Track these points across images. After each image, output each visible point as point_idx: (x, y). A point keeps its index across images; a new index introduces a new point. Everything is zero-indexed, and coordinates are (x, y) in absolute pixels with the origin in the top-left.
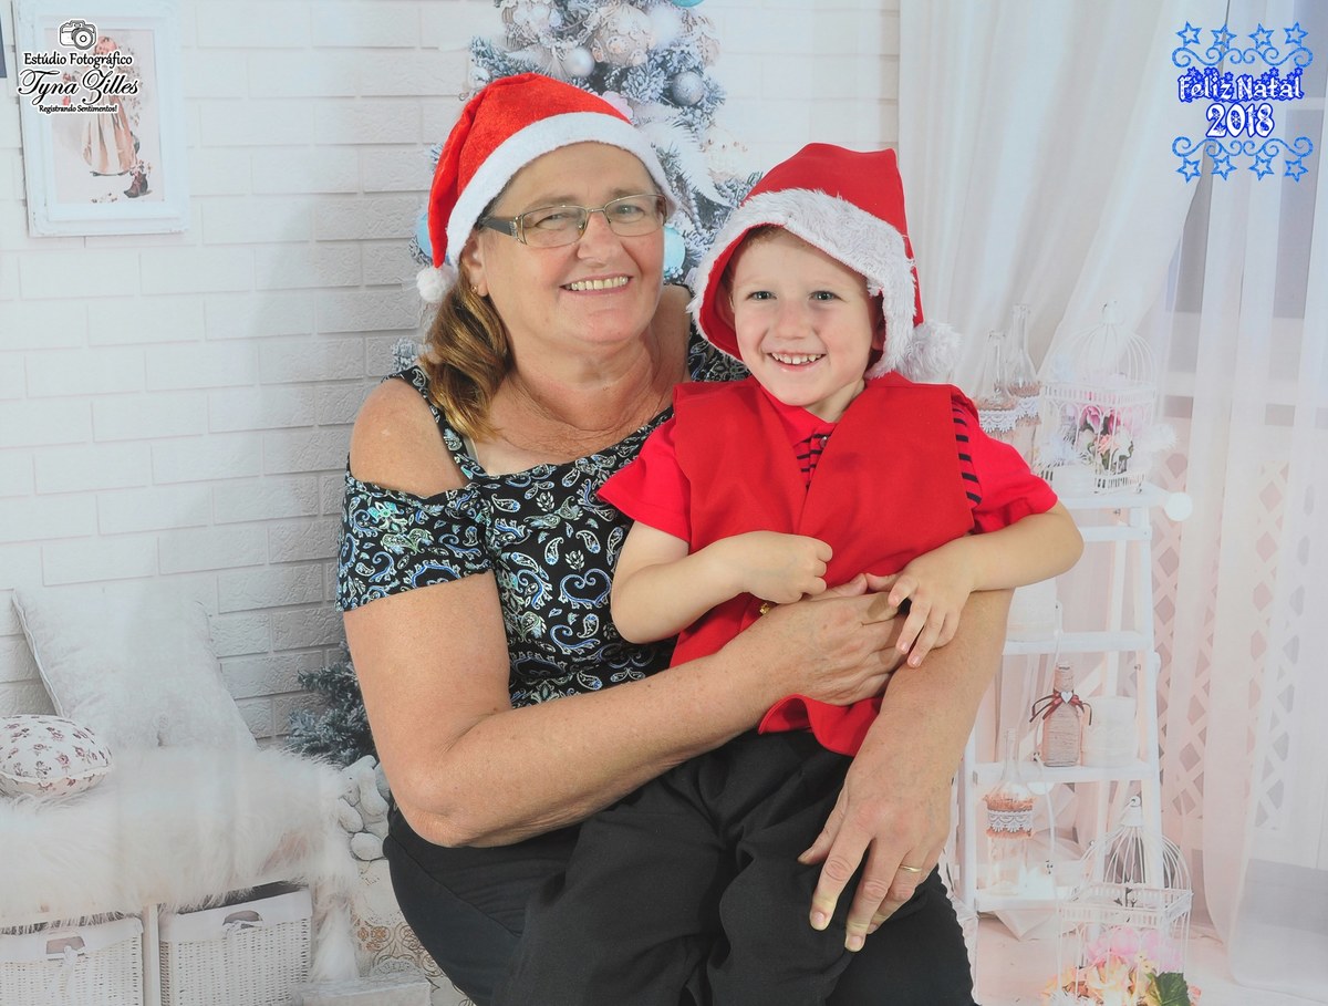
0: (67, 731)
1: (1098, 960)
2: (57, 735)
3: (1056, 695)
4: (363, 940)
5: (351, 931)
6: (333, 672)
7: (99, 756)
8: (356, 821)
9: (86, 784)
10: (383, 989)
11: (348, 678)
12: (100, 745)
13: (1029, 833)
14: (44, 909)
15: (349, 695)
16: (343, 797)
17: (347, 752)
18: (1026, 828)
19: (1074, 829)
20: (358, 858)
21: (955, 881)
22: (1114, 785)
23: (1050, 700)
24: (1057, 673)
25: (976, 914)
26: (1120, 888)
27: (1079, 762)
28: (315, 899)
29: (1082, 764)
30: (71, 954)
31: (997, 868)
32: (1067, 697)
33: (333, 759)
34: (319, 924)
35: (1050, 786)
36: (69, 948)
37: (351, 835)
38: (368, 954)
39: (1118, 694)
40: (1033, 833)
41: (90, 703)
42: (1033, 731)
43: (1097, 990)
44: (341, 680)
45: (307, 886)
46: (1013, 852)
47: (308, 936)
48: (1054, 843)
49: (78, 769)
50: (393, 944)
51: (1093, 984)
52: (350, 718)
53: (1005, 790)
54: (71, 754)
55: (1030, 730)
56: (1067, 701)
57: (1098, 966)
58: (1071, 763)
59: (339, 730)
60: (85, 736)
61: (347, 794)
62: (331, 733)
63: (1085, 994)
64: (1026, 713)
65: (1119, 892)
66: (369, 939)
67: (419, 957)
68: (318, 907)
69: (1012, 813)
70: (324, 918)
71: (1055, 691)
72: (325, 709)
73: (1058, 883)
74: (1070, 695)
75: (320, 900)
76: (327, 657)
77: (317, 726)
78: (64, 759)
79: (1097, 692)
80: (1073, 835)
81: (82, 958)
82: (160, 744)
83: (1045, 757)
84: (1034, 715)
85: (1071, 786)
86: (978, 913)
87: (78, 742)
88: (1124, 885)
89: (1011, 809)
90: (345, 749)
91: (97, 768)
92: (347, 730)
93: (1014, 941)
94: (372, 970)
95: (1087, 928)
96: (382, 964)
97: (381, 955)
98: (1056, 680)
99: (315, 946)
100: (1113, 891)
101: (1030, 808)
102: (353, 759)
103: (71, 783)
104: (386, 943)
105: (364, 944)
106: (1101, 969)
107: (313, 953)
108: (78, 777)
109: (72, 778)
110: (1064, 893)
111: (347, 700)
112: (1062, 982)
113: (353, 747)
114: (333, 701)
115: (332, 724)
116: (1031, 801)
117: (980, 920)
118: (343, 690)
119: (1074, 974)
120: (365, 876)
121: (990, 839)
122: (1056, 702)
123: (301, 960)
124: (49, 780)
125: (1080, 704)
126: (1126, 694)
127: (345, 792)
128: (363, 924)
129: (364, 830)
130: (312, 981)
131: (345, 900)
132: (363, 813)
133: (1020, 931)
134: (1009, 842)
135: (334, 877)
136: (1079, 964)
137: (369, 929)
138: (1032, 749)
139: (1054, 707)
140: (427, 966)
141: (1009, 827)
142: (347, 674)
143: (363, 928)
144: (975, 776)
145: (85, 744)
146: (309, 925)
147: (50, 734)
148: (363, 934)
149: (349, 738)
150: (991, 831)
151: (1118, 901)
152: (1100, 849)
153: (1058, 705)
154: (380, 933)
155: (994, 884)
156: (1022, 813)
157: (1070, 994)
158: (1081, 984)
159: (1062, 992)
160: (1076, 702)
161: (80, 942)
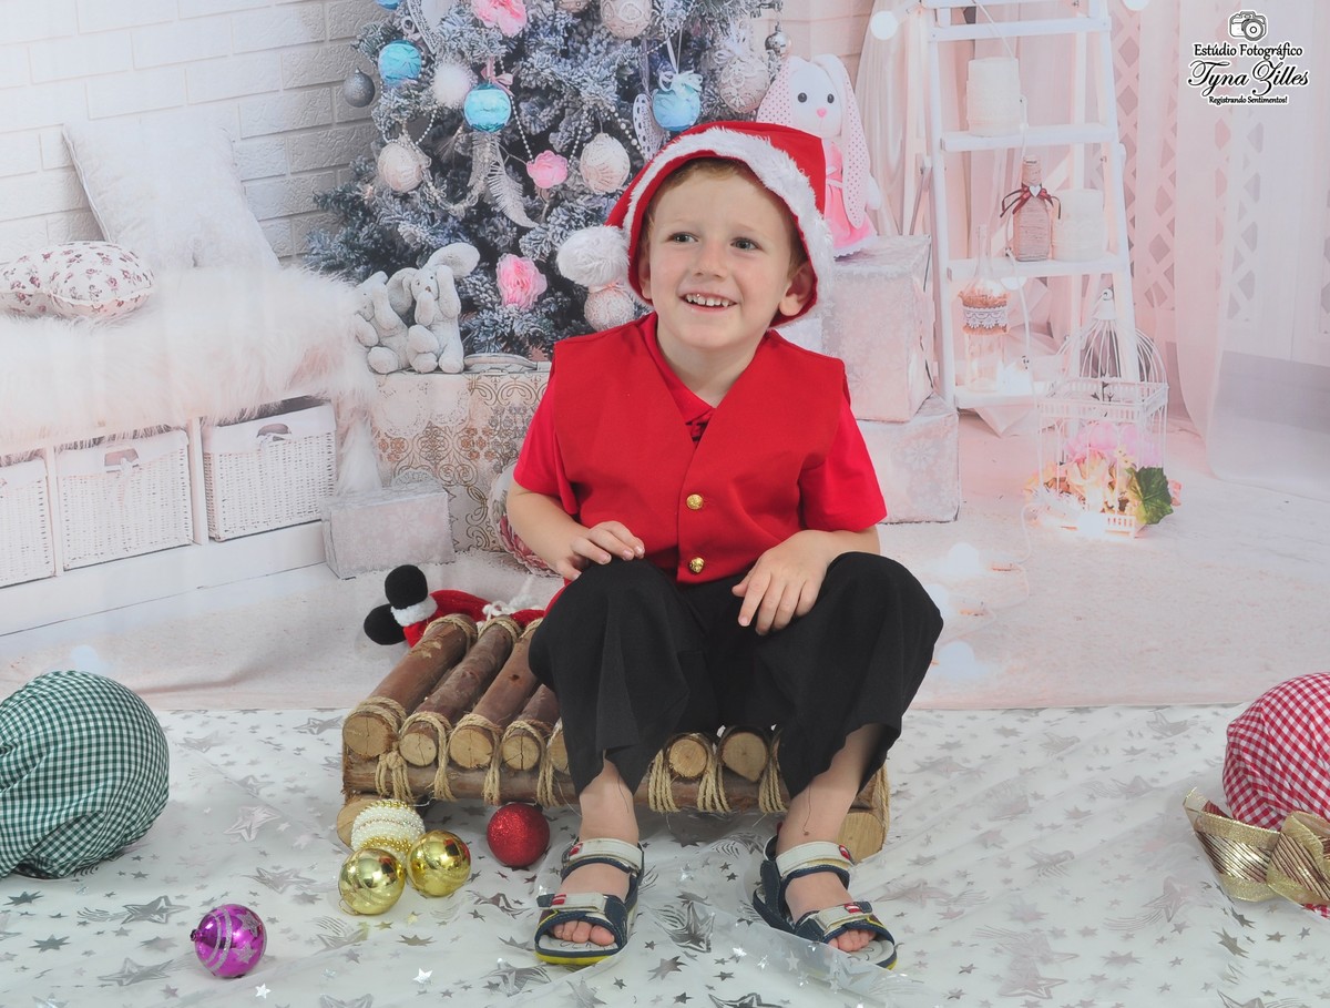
0: (114, 255)
1: (1078, 456)
2: (106, 260)
3: (1025, 189)
4: (384, 451)
5: (372, 443)
6: (344, 191)
7: (143, 278)
8: (371, 335)
9: (133, 305)
10: (405, 499)
11: (358, 197)
12: (144, 268)
13: (1004, 328)
14: (102, 424)
15: (360, 214)
16: (359, 312)
17: (360, 269)
18: (1001, 324)
19: (1049, 324)
20: (375, 372)
21: (935, 378)
22: (1086, 278)
23: (1018, 195)
24: (1025, 167)
25: (956, 411)
26: (1097, 382)
27: (1050, 255)
28: (337, 414)
29: (1053, 258)
30: (126, 466)
31: (975, 365)
32: (1035, 191)
33: (348, 275)
34: (342, 438)
35: (1023, 280)
36: (124, 459)
37: (367, 350)
38: (388, 465)
39: (1085, 187)
40: (1008, 329)
41: (133, 228)
42: (1004, 227)
43: (1078, 486)
44: (352, 199)
45: (330, 401)
46: (990, 348)
47: (333, 450)
48: (1029, 340)
49: (126, 292)
50: (411, 455)
51: (1075, 480)
52: (361, 235)
53: (978, 287)
54: (119, 277)
55: (1001, 225)
56: (1035, 194)
57: (1078, 462)
58: (1042, 258)
59: (352, 248)
60: (130, 259)
61: (363, 310)
62: (345, 250)
63: (1067, 490)
64: (996, 209)
65: (1095, 386)
66: (389, 450)
67: (436, 468)
68: (340, 421)
69: (987, 310)
70: (347, 432)
71: (1023, 186)
72: (338, 228)
73: (1036, 378)
74: (1039, 189)
75: (342, 416)
76: (339, 177)
77: (333, 245)
78: (113, 281)
79: (1066, 185)
80: (1047, 330)
81: (137, 469)
82: (195, 265)
83: (1016, 252)
84: (1004, 210)
85: (1044, 280)
86: (958, 409)
87: (123, 265)
88: (1100, 379)
89: (986, 305)
90: (358, 265)
91: (142, 290)
92: (360, 247)
93: (994, 437)
94: (394, 481)
95: (1066, 424)
96: (401, 475)
97: (400, 466)
98: (1024, 174)
99: (340, 459)
100: (1090, 385)
101: (1003, 304)
102: (366, 276)
103: (120, 304)
104: (405, 454)
105: (385, 455)
106: (1082, 465)
107: (337, 466)
108: (126, 298)
109: (120, 300)
110: (1041, 388)
111: (359, 219)
112: (1043, 479)
113: (366, 263)
114: (346, 219)
115: (346, 242)
116: (1005, 297)
117: (960, 416)
118: (354, 208)
119: (1055, 470)
120: (382, 389)
121: (966, 335)
122: (1025, 197)
123: (328, 473)
124: (101, 302)
125: (1049, 198)
126: (1093, 187)
127: (359, 308)
128: (383, 436)
129: (380, 344)
130: (339, 494)
131: (365, 414)
132: (378, 328)
133: (1001, 429)
134: (985, 339)
135: (354, 392)
136: (1059, 460)
137: (388, 441)
138: (1004, 244)
139: (1023, 201)
140: (443, 476)
141: (985, 323)
142: (357, 193)
143: (383, 440)
144: (949, 272)
145: (130, 267)
146: (333, 439)
147: (99, 259)
148: (383, 446)
149: (361, 255)
150: (968, 327)
151: (1095, 396)
152: (1075, 344)
153: (1028, 199)
154: (399, 444)
155: (973, 380)
156: (997, 309)
157: (1052, 490)
158: (1062, 480)
159: (1044, 488)
160: (1044, 196)
161: (134, 454)
